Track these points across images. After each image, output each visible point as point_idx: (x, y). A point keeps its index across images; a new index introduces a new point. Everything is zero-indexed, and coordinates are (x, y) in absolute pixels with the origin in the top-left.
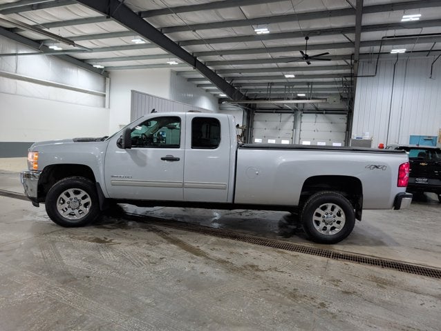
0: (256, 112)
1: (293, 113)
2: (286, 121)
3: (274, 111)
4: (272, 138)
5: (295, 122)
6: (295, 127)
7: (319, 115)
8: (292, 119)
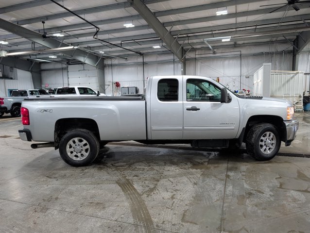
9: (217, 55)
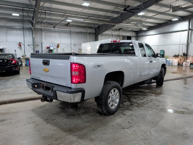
9: (56, 29)
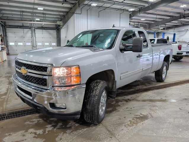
0: (7, 27)
1: (30, 28)
2: (27, 33)
3: (19, 27)
4: (20, 42)
5: (32, 33)
6: (32, 36)
7: (44, 30)
8: (30, 32)
